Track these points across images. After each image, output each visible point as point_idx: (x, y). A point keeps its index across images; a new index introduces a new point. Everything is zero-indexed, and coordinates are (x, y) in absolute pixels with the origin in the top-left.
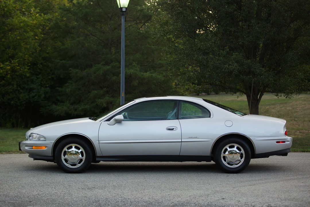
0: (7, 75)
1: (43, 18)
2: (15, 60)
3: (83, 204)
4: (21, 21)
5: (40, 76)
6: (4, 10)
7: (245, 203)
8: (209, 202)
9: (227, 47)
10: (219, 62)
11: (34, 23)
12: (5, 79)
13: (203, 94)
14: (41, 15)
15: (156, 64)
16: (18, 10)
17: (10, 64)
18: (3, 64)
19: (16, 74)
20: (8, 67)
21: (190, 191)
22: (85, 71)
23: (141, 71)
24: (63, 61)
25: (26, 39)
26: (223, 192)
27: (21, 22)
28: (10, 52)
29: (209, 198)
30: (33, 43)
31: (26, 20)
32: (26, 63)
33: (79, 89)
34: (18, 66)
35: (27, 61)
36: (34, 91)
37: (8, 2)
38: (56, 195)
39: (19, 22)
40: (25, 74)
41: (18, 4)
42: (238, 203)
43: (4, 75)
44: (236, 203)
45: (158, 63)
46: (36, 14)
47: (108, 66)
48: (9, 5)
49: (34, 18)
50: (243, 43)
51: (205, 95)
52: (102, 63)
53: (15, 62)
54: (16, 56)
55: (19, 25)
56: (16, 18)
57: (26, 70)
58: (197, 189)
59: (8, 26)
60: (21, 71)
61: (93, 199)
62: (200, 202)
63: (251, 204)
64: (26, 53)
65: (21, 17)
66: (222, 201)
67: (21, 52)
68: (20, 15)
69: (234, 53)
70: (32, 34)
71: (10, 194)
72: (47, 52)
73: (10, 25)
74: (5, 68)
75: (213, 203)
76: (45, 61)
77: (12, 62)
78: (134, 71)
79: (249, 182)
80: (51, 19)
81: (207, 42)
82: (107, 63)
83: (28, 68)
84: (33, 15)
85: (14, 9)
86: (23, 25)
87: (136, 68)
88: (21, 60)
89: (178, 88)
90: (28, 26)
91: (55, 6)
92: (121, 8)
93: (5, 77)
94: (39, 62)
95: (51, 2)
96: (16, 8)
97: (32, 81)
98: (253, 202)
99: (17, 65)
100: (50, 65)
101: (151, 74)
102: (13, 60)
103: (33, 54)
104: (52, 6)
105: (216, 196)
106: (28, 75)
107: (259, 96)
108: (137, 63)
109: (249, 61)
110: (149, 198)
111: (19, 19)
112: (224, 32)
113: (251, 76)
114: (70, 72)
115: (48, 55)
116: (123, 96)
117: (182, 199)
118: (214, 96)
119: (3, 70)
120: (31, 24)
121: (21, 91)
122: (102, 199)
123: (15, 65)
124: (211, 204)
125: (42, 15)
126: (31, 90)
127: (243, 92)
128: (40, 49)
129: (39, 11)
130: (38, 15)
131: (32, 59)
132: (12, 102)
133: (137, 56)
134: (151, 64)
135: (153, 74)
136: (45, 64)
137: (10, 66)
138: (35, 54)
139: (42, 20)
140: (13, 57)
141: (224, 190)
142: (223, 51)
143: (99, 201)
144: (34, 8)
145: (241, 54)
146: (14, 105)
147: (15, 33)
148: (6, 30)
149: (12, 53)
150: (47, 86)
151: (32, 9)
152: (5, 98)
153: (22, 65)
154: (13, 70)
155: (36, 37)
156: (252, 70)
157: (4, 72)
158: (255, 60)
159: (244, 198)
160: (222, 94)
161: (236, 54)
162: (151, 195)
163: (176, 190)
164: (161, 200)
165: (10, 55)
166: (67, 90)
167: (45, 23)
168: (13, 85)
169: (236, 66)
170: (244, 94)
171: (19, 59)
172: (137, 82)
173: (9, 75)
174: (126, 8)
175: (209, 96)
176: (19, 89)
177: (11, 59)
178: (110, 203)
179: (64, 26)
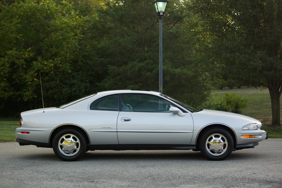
0: (50, 71)
1: (83, 19)
2: (57, 58)
3: (140, 178)
4: (63, 22)
5: (80, 72)
6: (47, 13)
7: (273, 176)
8: (243, 176)
9: (252, 46)
10: (245, 60)
11: (74, 24)
12: (49, 75)
13: (226, 88)
14: (80, 17)
15: (185, 61)
16: (59, 12)
17: (53, 61)
18: (47, 61)
19: (58, 70)
20: (52, 64)
21: (226, 168)
22: (122, 67)
23: (172, 68)
24: (102, 59)
25: (67, 38)
26: (253, 168)
27: (63, 24)
28: (53, 51)
29: (243, 173)
30: (74, 43)
31: (67, 22)
32: (68, 61)
33: (116, 84)
34: (60, 64)
35: (69, 59)
36: (75, 86)
37: (51, 5)
38: (116, 171)
39: (62, 23)
40: (66, 71)
41: (59, 7)
42: (267, 176)
43: (48, 72)
44: (265, 176)
45: (187, 60)
46: (76, 16)
47: (143, 63)
48: (52, 8)
49: (74, 19)
50: (265, 42)
51: (228, 89)
52: (137, 60)
53: (58, 60)
54: (59, 55)
55: (61, 26)
56: (58, 20)
57: (68, 67)
58: (232, 167)
59: (51, 27)
60: (63, 68)
61: (148, 174)
62: (236, 176)
63: (278, 177)
64: (67, 52)
65: (63, 18)
66: (253, 175)
67: (63, 51)
68: (62, 17)
69: (258, 52)
70: (73, 34)
71: (77, 171)
72: (87, 50)
73: (52, 26)
74: (48, 65)
75: (246, 177)
76: (84, 59)
77: (55, 60)
78: (166, 68)
79: (275, 161)
80: (90, 21)
81: (234, 41)
82: (141, 61)
83: (70, 65)
84: (73, 16)
85: (56, 11)
86: (65, 26)
87: (168, 65)
88: (64, 57)
89: (206, 82)
90: (69, 26)
91: (93, 8)
92: (159, 13)
93: (48, 73)
94: (79, 59)
95: (89, 5)
96: (58, 11)
97: (74, 77)
98: (279, 176)
99: (60, 62)
100: (89, 62)
101: (182, 71)
102: (56, 58)
103: (74, 52)
104: (90, 9)
105: (248, 171)
106: (70, 71)
107: (280, 89)
108: (168, 60)
109: (272, 58)
110: (194, 174)
111: (61, 20)
112: (248, 33)
113: (273, 72)
114: (108, 68)
115: (87, 53)
116: (161, 90)
117: (221, 174)
118: (236, 89)
119: (47, 67)
120: (71, 25)
121: (64, 86)
122: (154, 174)
123: (57, 62)
124: (245, 177)
125: (82, 16)
126: (72, 85)
127: (266, 86)
128: (80, 47)
129: (78, 13)
130: (78, 17)
131: (73, 57)
132: (55, 96)
133: (169, 54)
134: (181, 61)
135: (183, 70)
136: (85, 61)
137: (53, 63)
138: (76, 53)
139: (82, 21)
140: (56, 55)
141: (254, 167)
142: (249, 49)
143: (152, 176)
144: (74, 11)
145: (264, 52)
146: (57, 99)
147: (58, 33)
148: (49, 31)
149: (54, 51)
150: (87, 81)
151: (72, 12)
152: (49, 93)
153: (64, 63)
154: (56, 67)
155: (77, 37)
156: (274, 66)
157: (48, 69)
158: (276, 57)
159: (272, 173)
160: (243, 88)
161: (260, 52)
162: (194, 171)
163: (214, 167)
164: (203, 175)
165: (53, 53)
166: (106, 85)
167: (84, 24)
168: (56, 80)
169: (260, 63)
170: (266, 87)
171: (61, 57)
172: (169, 78)
173: (53, 71)
174: (163, 12)
175: (232, 90)
176: (62, 84)
177: (54, 57)
178: (162, 177)
179: (101, 27)
